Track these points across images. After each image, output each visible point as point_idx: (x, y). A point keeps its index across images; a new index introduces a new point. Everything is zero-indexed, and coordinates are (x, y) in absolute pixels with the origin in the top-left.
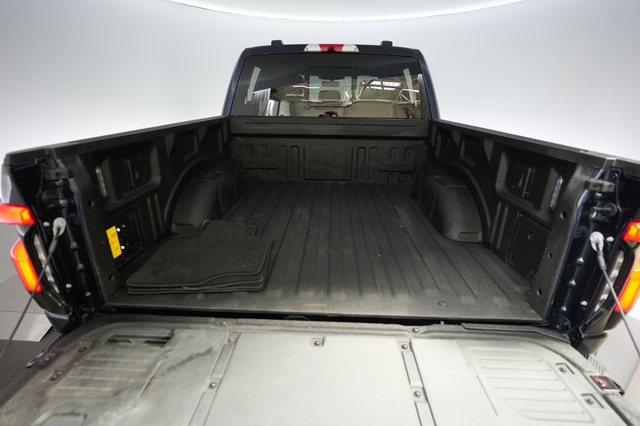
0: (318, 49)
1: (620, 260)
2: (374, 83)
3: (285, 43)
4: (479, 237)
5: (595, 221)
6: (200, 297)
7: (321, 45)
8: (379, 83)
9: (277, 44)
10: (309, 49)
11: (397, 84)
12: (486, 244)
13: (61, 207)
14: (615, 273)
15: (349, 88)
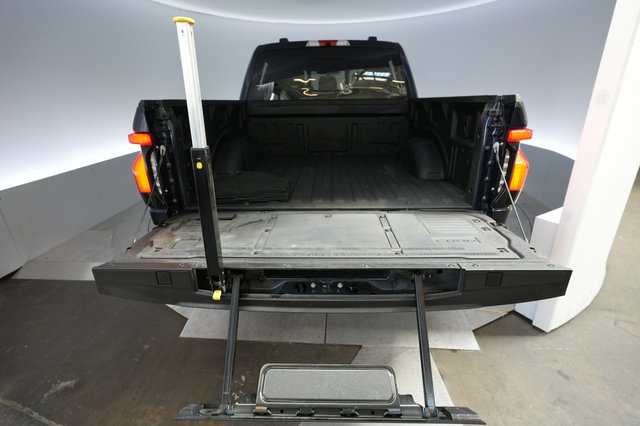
0: (318, 44)
1: (508, 157)
2: (366, 73)
3: (290, 40)
4: (442, 175)
5: (495, 135)
6: (247, 204)
7: (320, 42)
8: (371, 74)
9: (284, 41)
10: (311, 44)
11: (387, 74)
12: (447, 179)
13: (163, 139)
14: (506, 165)
15: (344, 80)
